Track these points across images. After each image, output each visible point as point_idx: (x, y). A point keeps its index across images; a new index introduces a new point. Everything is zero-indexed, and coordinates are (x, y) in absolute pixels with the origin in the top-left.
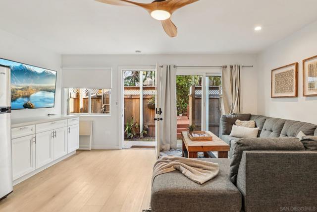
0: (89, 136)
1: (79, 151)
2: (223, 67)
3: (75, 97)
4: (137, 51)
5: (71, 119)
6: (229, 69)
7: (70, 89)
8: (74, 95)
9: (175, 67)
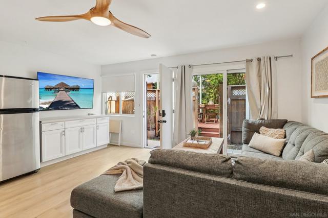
0: (118, 133)
1: (110, 145)
2: (247, 61)
3: (116, 100)
4: (152, 55)
5: (101, 118)
6: (255, 63)
7: (108, 93)
8: (115, 98)
9: (190, 66)
